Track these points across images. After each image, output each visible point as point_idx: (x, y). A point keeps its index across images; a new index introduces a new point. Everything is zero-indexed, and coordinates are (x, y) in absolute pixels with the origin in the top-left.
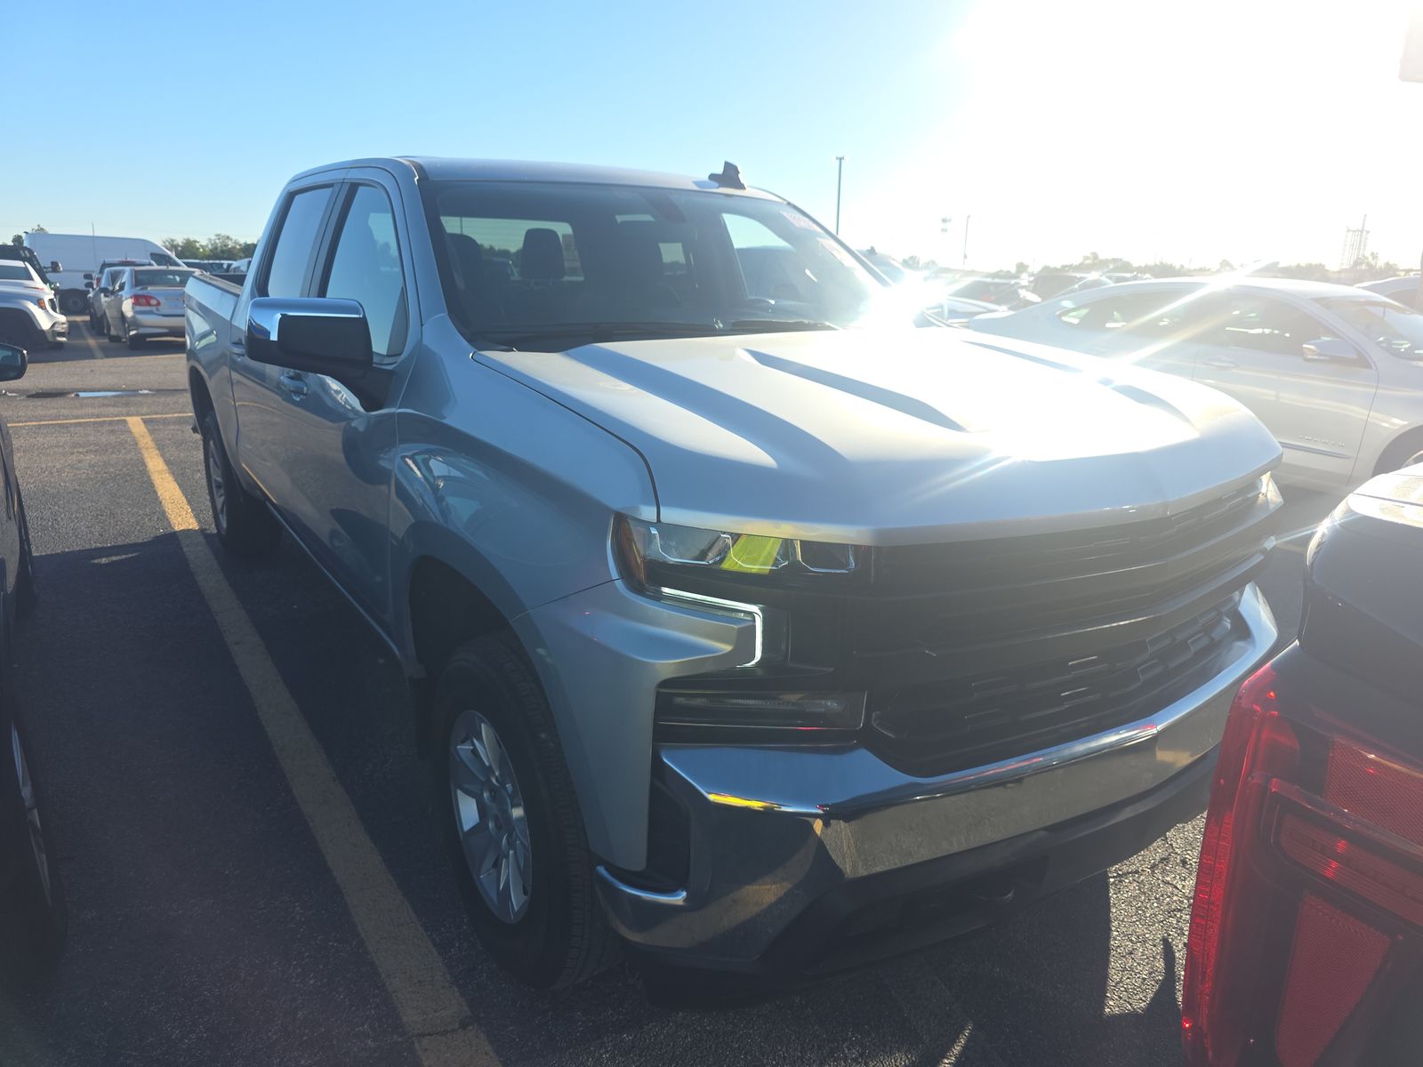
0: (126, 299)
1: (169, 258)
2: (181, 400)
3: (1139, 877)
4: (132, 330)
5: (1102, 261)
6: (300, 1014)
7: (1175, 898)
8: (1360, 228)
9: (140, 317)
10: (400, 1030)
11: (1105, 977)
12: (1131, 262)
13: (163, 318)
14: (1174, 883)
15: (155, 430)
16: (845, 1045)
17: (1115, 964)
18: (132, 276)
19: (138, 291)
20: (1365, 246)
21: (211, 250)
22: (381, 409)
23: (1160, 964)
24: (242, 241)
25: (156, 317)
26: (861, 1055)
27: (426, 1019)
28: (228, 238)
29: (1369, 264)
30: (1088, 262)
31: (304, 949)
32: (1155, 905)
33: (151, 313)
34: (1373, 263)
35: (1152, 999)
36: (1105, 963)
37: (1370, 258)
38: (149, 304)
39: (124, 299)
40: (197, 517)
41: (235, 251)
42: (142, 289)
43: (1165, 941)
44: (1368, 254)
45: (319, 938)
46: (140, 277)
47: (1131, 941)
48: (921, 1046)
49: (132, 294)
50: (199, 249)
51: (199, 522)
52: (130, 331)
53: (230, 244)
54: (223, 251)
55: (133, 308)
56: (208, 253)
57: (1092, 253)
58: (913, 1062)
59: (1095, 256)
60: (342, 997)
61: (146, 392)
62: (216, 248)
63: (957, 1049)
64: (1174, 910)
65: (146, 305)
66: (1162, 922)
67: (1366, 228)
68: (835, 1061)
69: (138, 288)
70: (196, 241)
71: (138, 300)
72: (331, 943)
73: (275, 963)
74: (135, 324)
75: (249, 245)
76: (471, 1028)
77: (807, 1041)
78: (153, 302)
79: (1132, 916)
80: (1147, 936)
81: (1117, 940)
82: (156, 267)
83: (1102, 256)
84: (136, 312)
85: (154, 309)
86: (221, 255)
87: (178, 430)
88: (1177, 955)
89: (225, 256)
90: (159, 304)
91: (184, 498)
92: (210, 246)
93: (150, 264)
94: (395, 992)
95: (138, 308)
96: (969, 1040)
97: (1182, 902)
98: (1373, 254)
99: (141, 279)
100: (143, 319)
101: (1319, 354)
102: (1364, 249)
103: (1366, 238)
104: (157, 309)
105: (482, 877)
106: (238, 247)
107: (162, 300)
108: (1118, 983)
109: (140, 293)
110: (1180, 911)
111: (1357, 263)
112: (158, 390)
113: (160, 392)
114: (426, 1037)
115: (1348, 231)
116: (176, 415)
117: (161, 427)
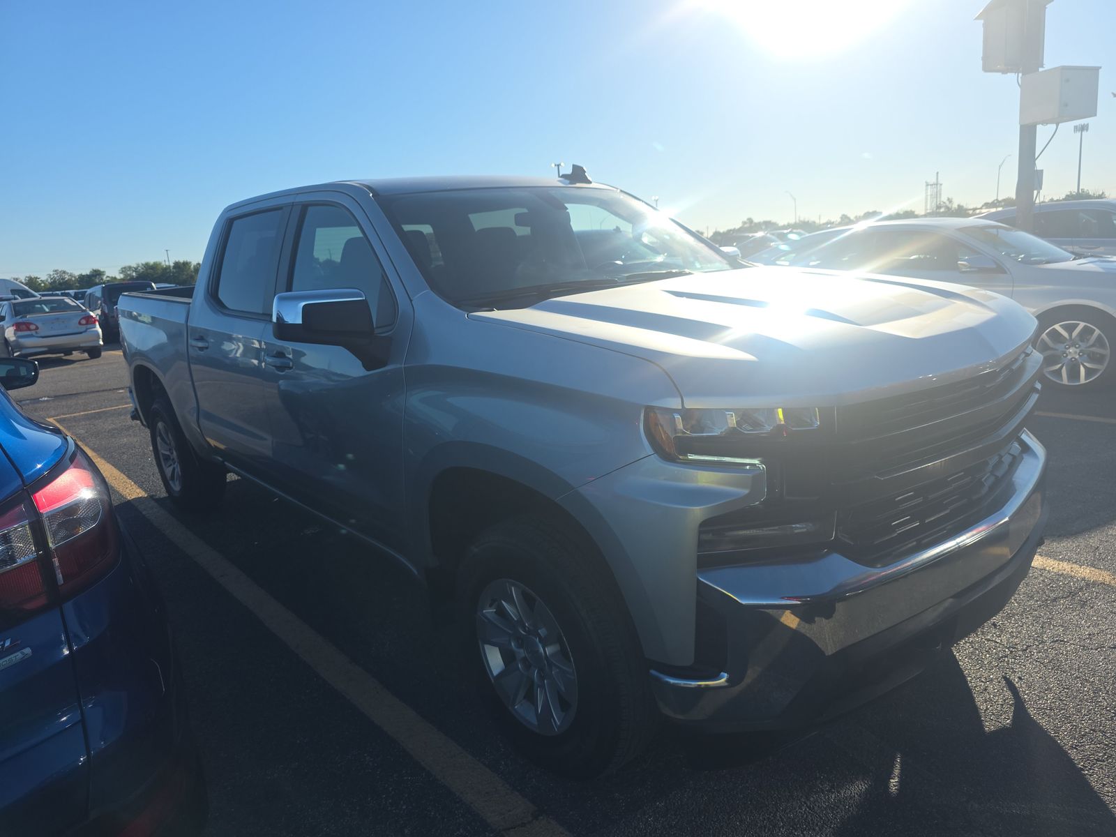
0: (8, 328)
1: (27, 292)
2: (80, 402)
3: (969, 640)
4: (16, 352)
5: (756, 224)
6: (406, 831)
7: (999, 649)
8: (935, 182)
9: (22, 341)
10: (489, 829)
11: (975, 709)
12: (778, 222)
13: (41, 339)
14: (994, 639)
15: (70, 426)
16: (818, 783)
17: (979, 700)
18: (11, 307)
19: (19, 319)
20: (940, 194)
21: (51, 284)
22: (385, 366)
23: (1008, 694)
24: (77, 273)
25: (37, 339)
26: (833, 787)
27: (504, 818)
28: (64, 272)
29: (947, 207)
30: (746, 226)
31: (387, 785)
32: (988, 655)
33: (32, 336)
34: (950, 206)
35: (1013, 717)
36: (973, 699)
37: (947, 203)
38: (29, 330)
39: (5, 327)
40: (141, 487)
41: (71, 283)
42: (21, 318)
43: (1005, 678)
44: (945, 200)
45: (395, 775)
46: (17, 308)
47: (982, 681)
48: (871, 774)
49: (12, 324)
50: (40, 284)
51: (146, 491)
52: (14, 353)
53: (67, 277)
54: (60, 284)
55: (15, 334)
56: (49, 286)
57: (748, 219)
58: (871, 786)
59: (750, 220)
60: (433, 813)
61: (46, 399)
62: (55, 282)
63: (897, 772)
64: (1002, 657)
65: (26, 330)
66: (997, 666)
67: (940, 182)
68: (815, 794)
69: (19, 317)
70: (37, 278)
71: (19, 327)
72: (405, 778)
73: (369, 799)
74: (18, 346)
75: (84, 276)
76: (542, 818)
77: (790, 784)
78: (32, 327)
79: (975, 666)
80: (991, 676)
81: (972, 682)
82: (20, 300)
83: (756, 220)
84: (19, 337)
85: (33, 333)
86: (59, 286)
87: (90, 424)
88: (1017, 685)
89: (64, 287)
90: (37, 328)
91: (122, 475)
92: (49, 280)
93: (15, 299)
94: (472, 803)
95: (20, 333)
96: (902, 764)
97: (1005, 651)
98: (948, 199)
99: (18, 310)
100: (27, 342)
101: (970, 267)
102: (940, 197)
103: (941, 189)
104: (36, 333)
105: (516, 707)
106: (73, 279)
107: (39, 325)
108: (985, 710)
109: (21, 321)
110: (1005, 657)
111: (939, 207)
112: (55, 397)
113: (56, 397)
114: (511, 830)
115: (927, 185)
116: (82, 413)
117: (74, 424)
